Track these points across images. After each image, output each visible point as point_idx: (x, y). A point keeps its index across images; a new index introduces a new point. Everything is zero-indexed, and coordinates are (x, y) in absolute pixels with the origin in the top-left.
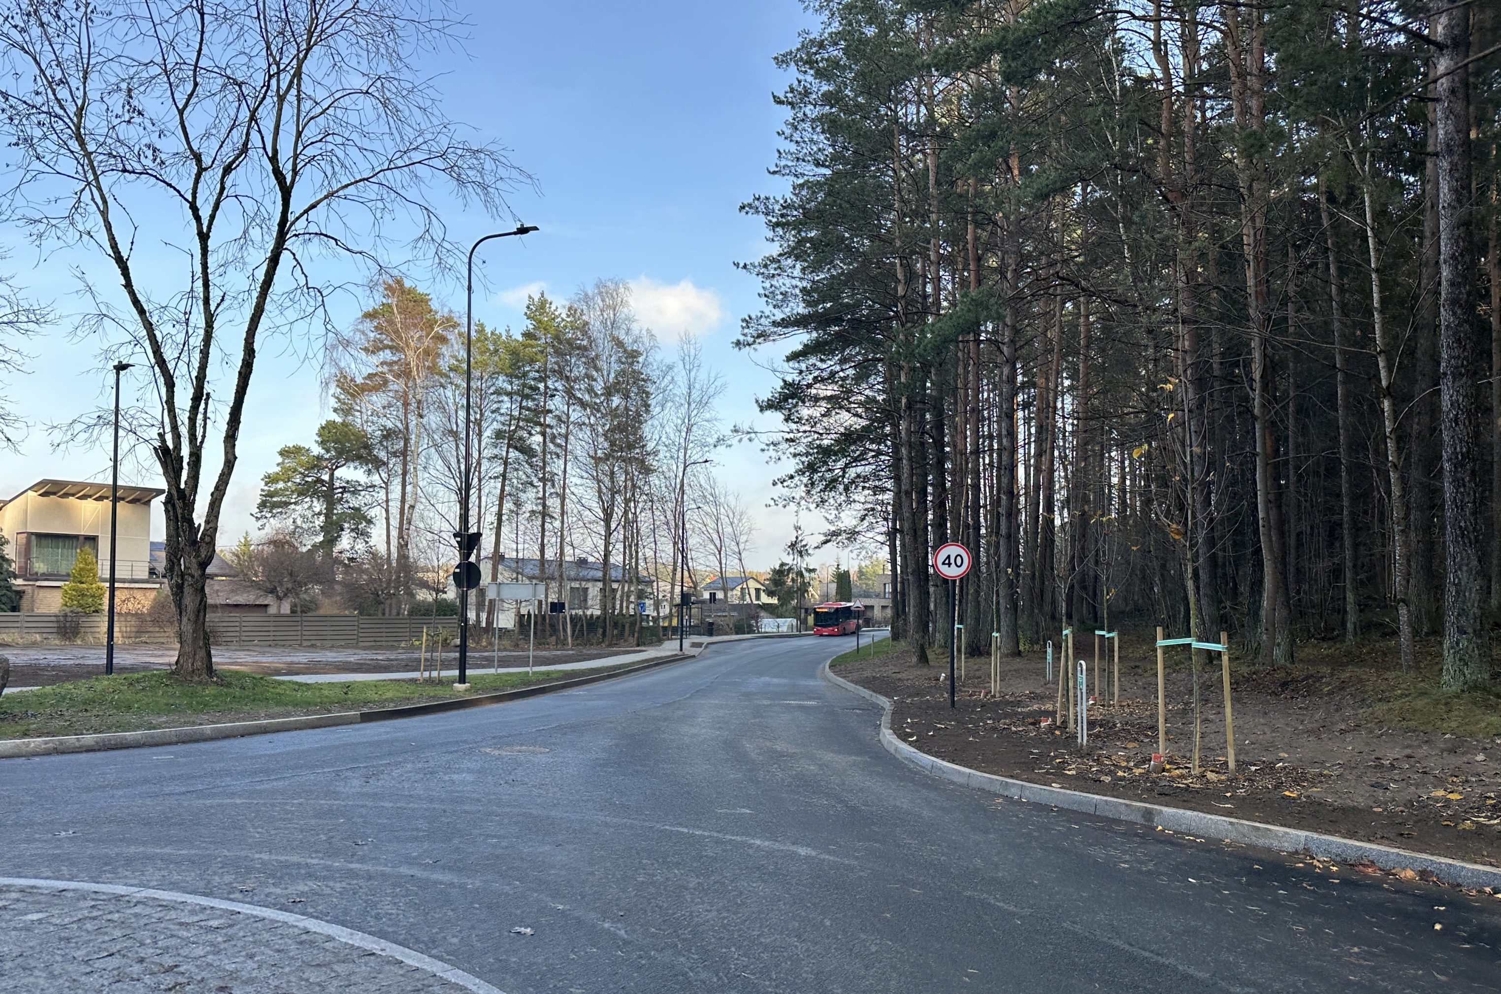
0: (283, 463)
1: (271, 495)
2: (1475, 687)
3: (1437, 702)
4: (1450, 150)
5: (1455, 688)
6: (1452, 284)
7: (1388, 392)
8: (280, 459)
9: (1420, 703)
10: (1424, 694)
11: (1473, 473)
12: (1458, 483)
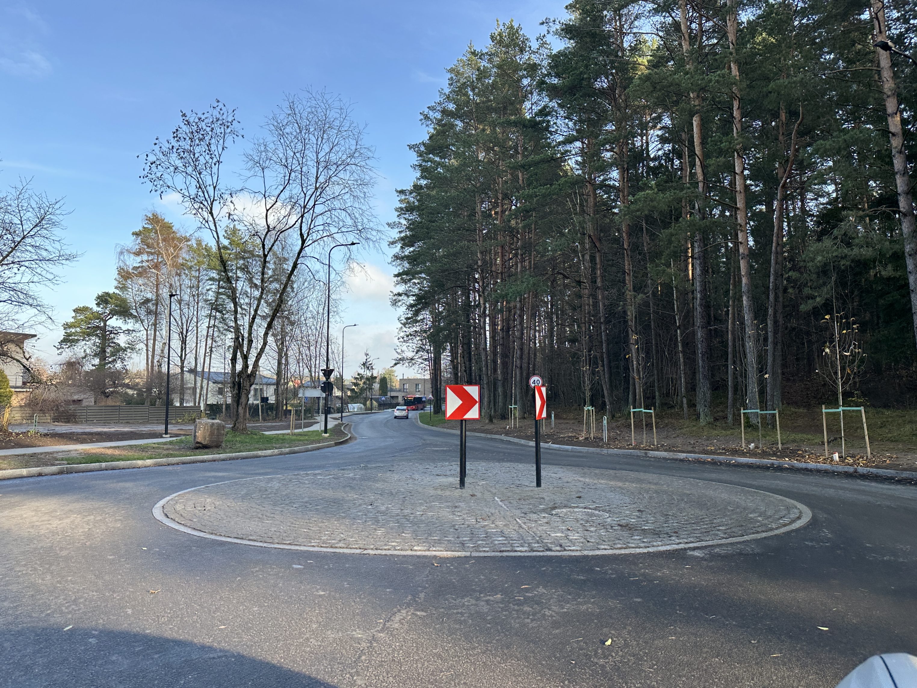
0: (76, 316)
1: (69, 335)
2: (709, 423)
3: (699, 428)
4: (699, 258)
5: (704, 424)
6: (701, 299)
7: (679, 327)
8: (73, 314)
9: (694, 429)
10: (694, 426)
11: (707, 358)
12: (703, 361)
